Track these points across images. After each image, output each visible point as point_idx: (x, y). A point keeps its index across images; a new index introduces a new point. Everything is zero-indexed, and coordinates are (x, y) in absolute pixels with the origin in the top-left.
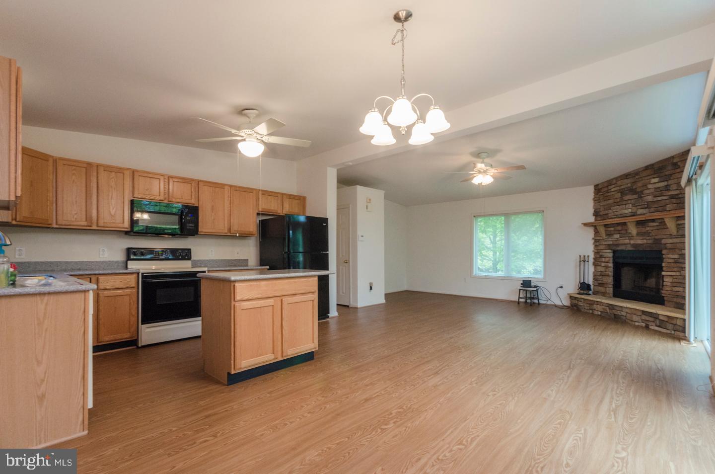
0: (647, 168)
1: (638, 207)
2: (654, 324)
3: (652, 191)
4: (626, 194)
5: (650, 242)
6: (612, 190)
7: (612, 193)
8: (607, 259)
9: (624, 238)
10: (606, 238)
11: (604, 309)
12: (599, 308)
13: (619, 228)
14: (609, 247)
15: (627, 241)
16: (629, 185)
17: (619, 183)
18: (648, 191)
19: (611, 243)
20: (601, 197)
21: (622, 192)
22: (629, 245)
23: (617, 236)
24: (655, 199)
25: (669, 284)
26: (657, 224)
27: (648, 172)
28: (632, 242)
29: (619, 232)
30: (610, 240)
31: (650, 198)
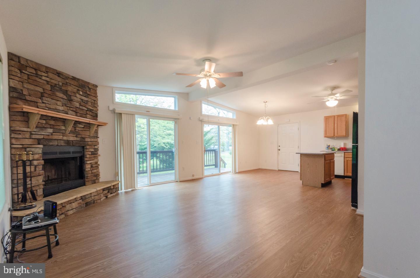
0: (74, 78)
1: (68, 108)
2: (109, 193)
3: (79, 100)
4: (57, 91)
5: (78, 139)
6: (44, 78)
7: (42, 81)
8: (36, 157)
9: (58, 134)
10: (35, 130)
11: (79, 204)
12: (74, 205)
13: (52, 122)
14: (39, 141)
15: (61, 137)
16: (61, 84)
17: (51, 75)
18: (75, 98)
19: (42, 137)
20: (26, 77)
21: (53, 87)
22: (62, 141)
23: (51, 131)
24: (81, 107)
25: (89, 169)
26: (83, 126)
27: (76, 83)
28: (65, 138)
29: (52, 126)
30: (43, 133)
31: (77, 105)
